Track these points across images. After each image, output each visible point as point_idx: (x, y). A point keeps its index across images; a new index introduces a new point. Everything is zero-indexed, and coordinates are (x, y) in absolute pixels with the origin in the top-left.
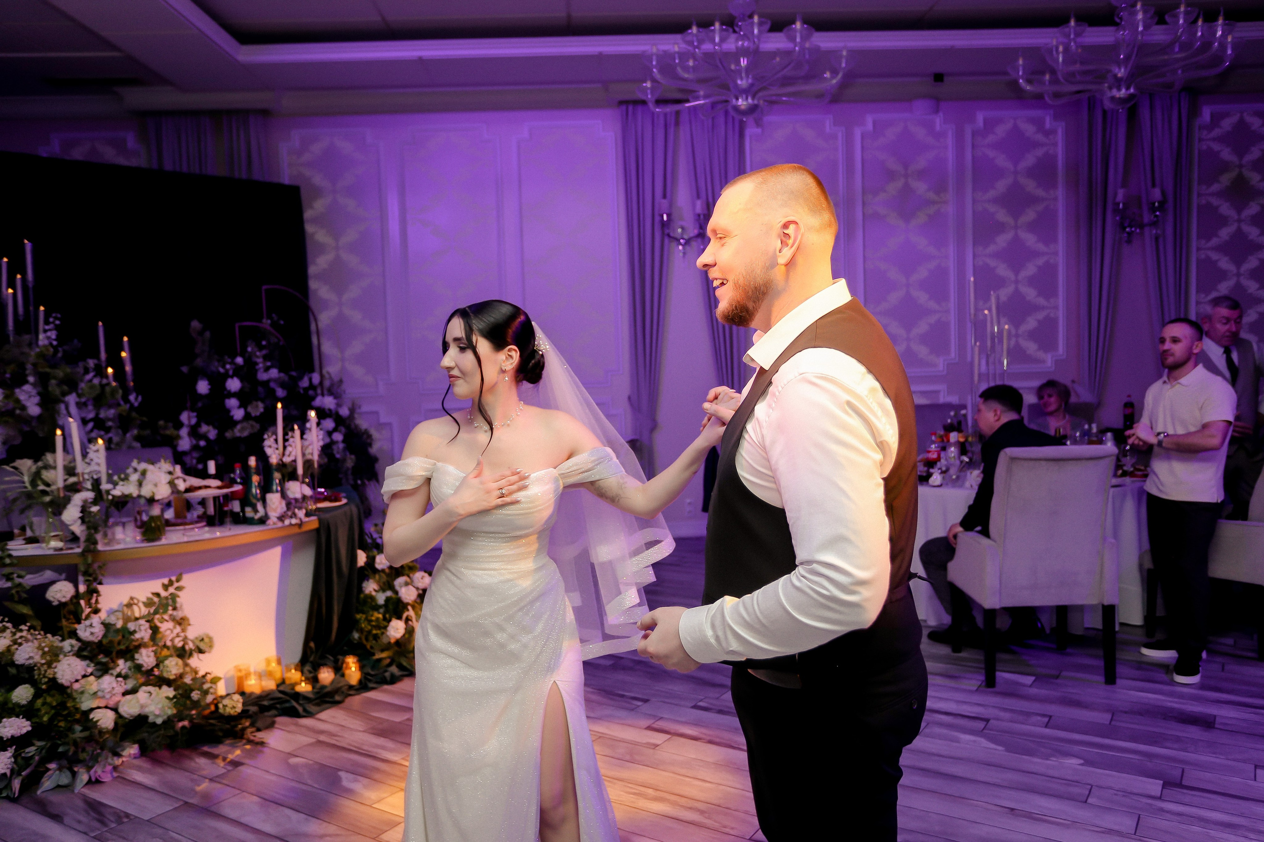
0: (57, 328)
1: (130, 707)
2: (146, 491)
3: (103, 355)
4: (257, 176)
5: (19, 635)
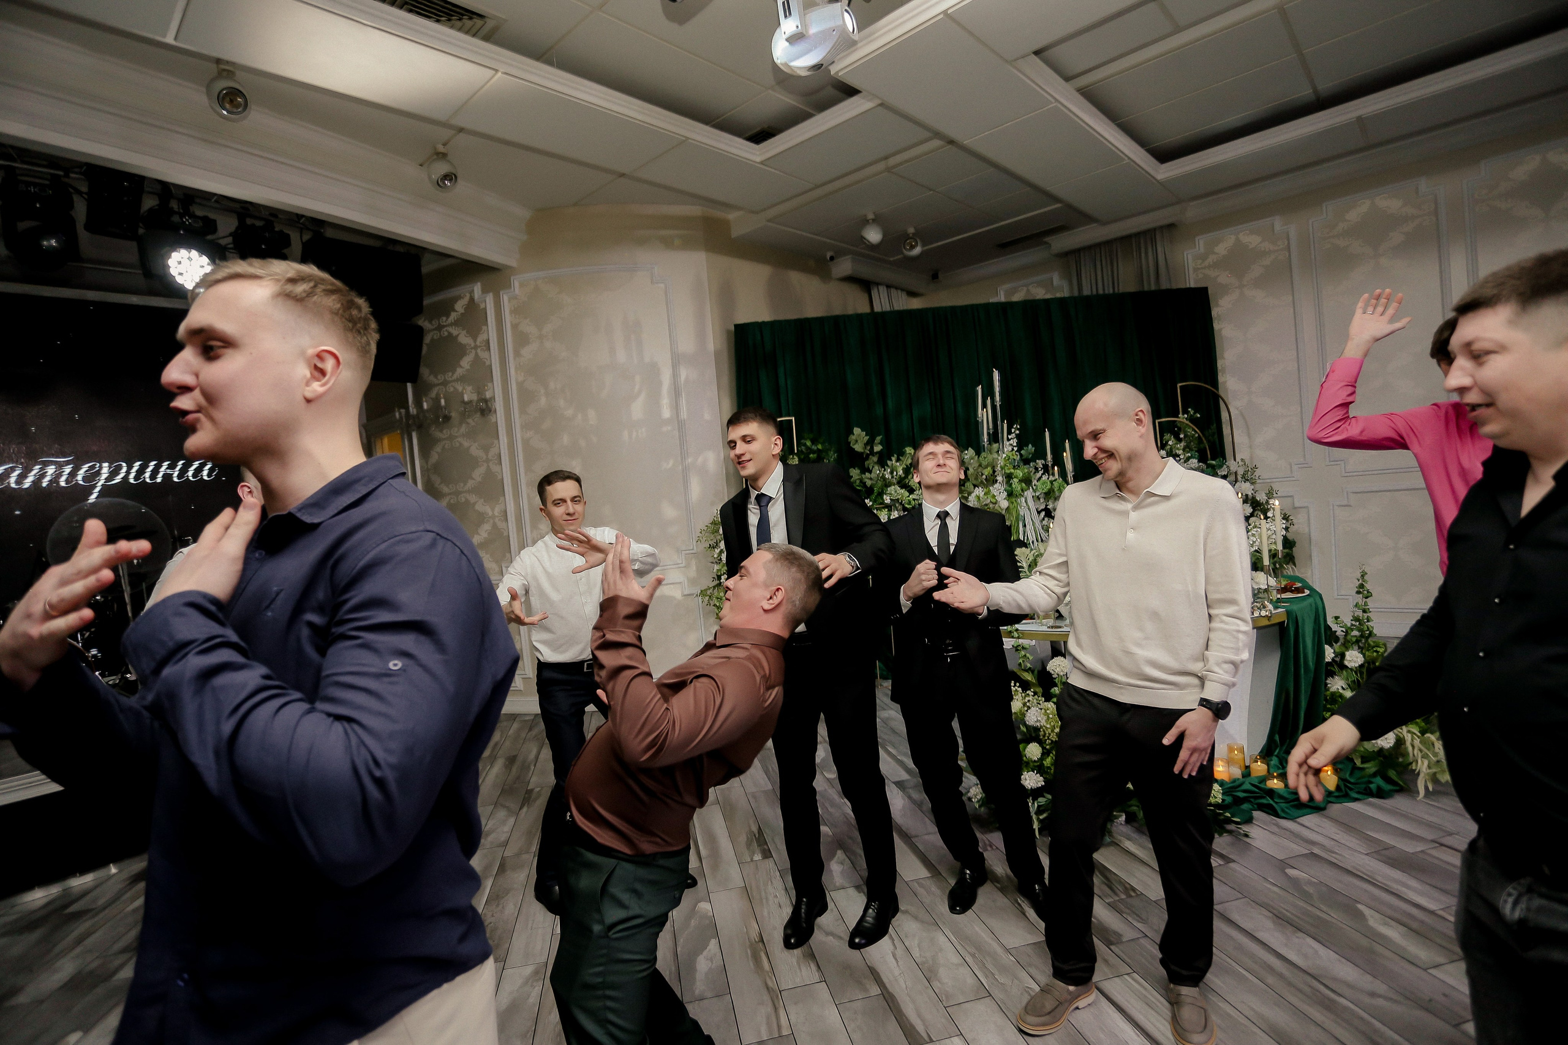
0: (1017, 436)
4: (1165, 285)
5: (1027, 699)
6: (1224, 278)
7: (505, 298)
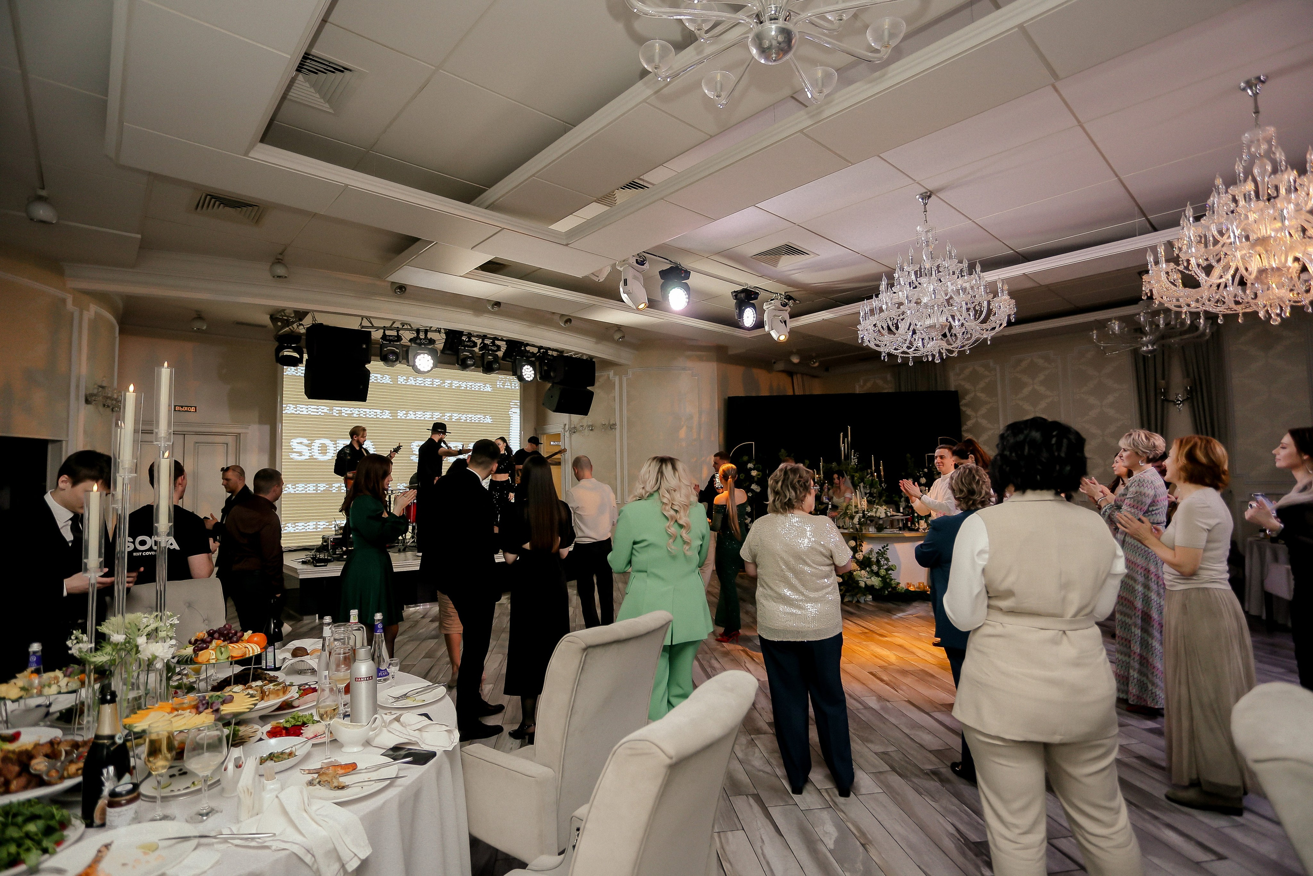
0: (858, 458)
1: (869, 582)
2: (878, 515)
3: (873, 468)
4: (940, 389)
6: (968, 386)
7: (624, 379)
